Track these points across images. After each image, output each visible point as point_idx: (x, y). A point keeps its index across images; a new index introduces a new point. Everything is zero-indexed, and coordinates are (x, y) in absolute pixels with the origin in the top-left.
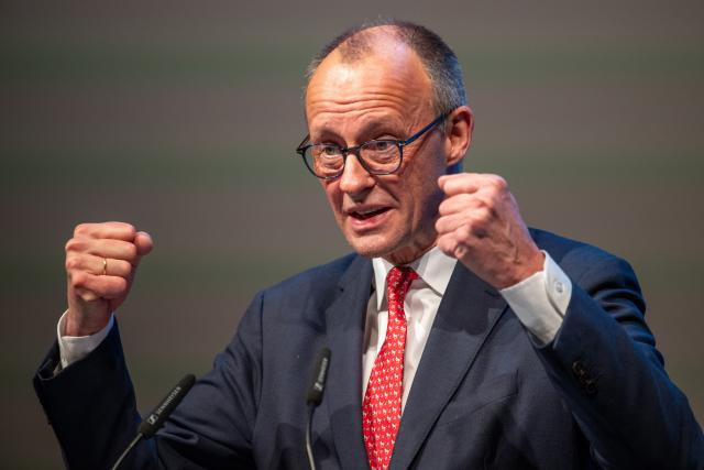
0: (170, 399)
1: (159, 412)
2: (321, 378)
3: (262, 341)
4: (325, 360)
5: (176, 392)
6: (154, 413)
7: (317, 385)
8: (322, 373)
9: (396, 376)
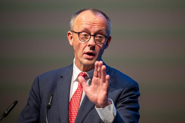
0: (11, 107)
1: (8, 110)
2: (50, 102)
3: (39, 90)
4: (51, 97)
5: (13, 105)
6: (7, 110)
7: (49, 103)
8: (51, 100)
9: (79, 101)
